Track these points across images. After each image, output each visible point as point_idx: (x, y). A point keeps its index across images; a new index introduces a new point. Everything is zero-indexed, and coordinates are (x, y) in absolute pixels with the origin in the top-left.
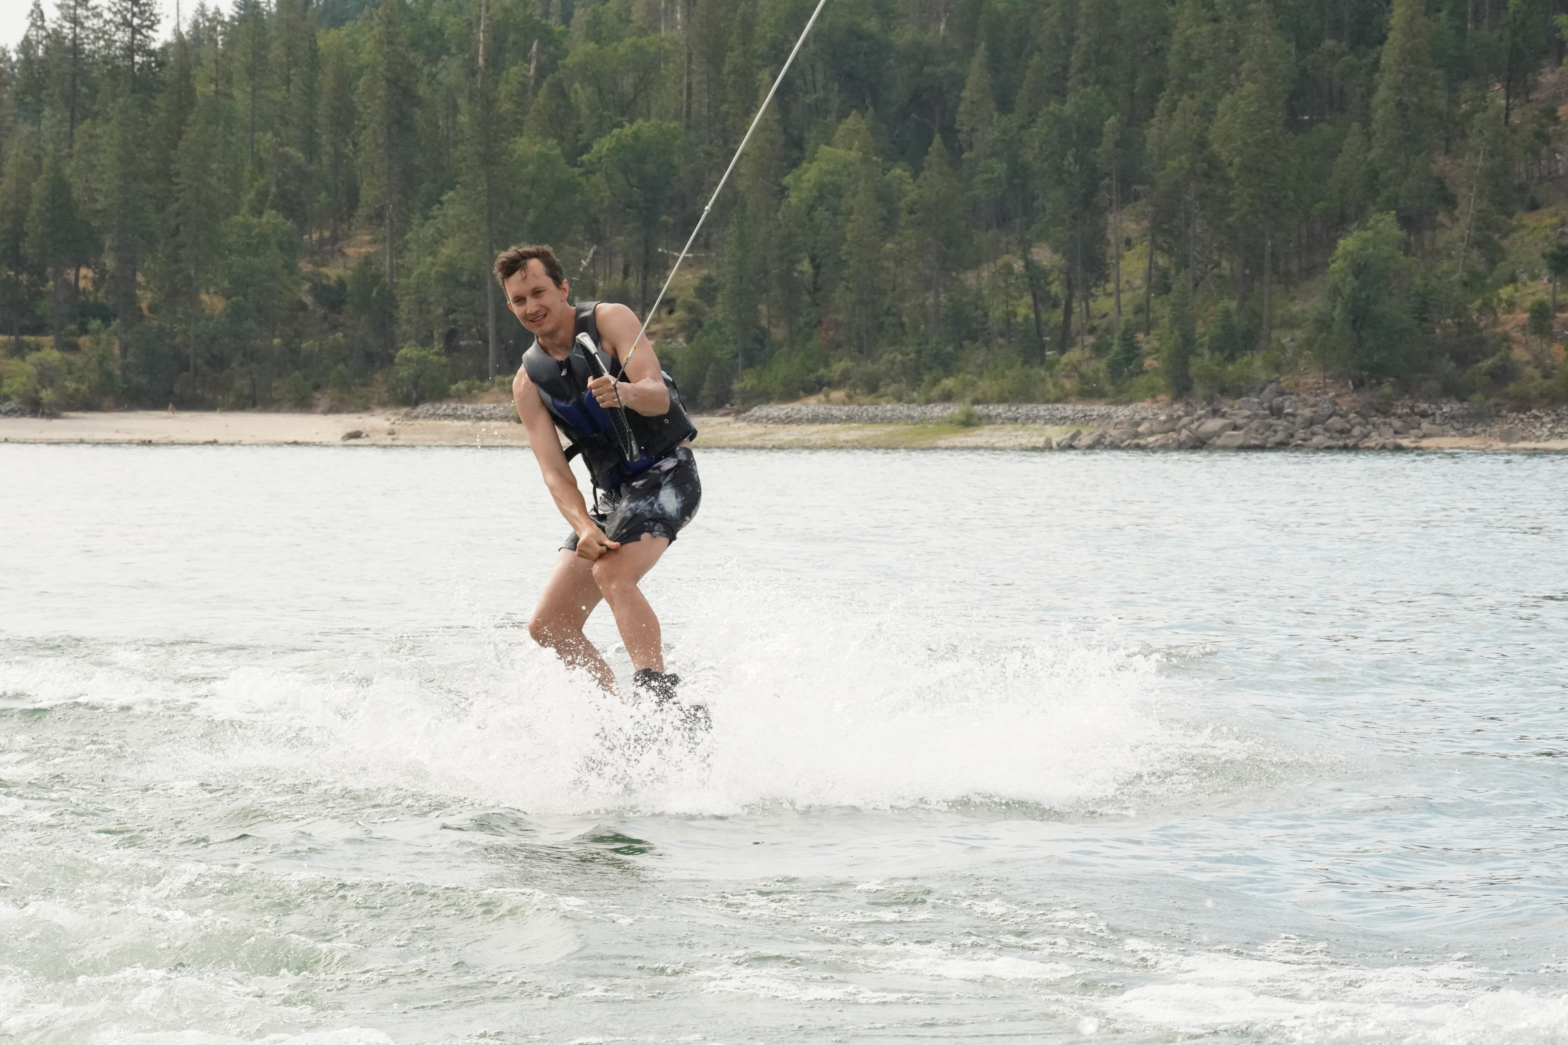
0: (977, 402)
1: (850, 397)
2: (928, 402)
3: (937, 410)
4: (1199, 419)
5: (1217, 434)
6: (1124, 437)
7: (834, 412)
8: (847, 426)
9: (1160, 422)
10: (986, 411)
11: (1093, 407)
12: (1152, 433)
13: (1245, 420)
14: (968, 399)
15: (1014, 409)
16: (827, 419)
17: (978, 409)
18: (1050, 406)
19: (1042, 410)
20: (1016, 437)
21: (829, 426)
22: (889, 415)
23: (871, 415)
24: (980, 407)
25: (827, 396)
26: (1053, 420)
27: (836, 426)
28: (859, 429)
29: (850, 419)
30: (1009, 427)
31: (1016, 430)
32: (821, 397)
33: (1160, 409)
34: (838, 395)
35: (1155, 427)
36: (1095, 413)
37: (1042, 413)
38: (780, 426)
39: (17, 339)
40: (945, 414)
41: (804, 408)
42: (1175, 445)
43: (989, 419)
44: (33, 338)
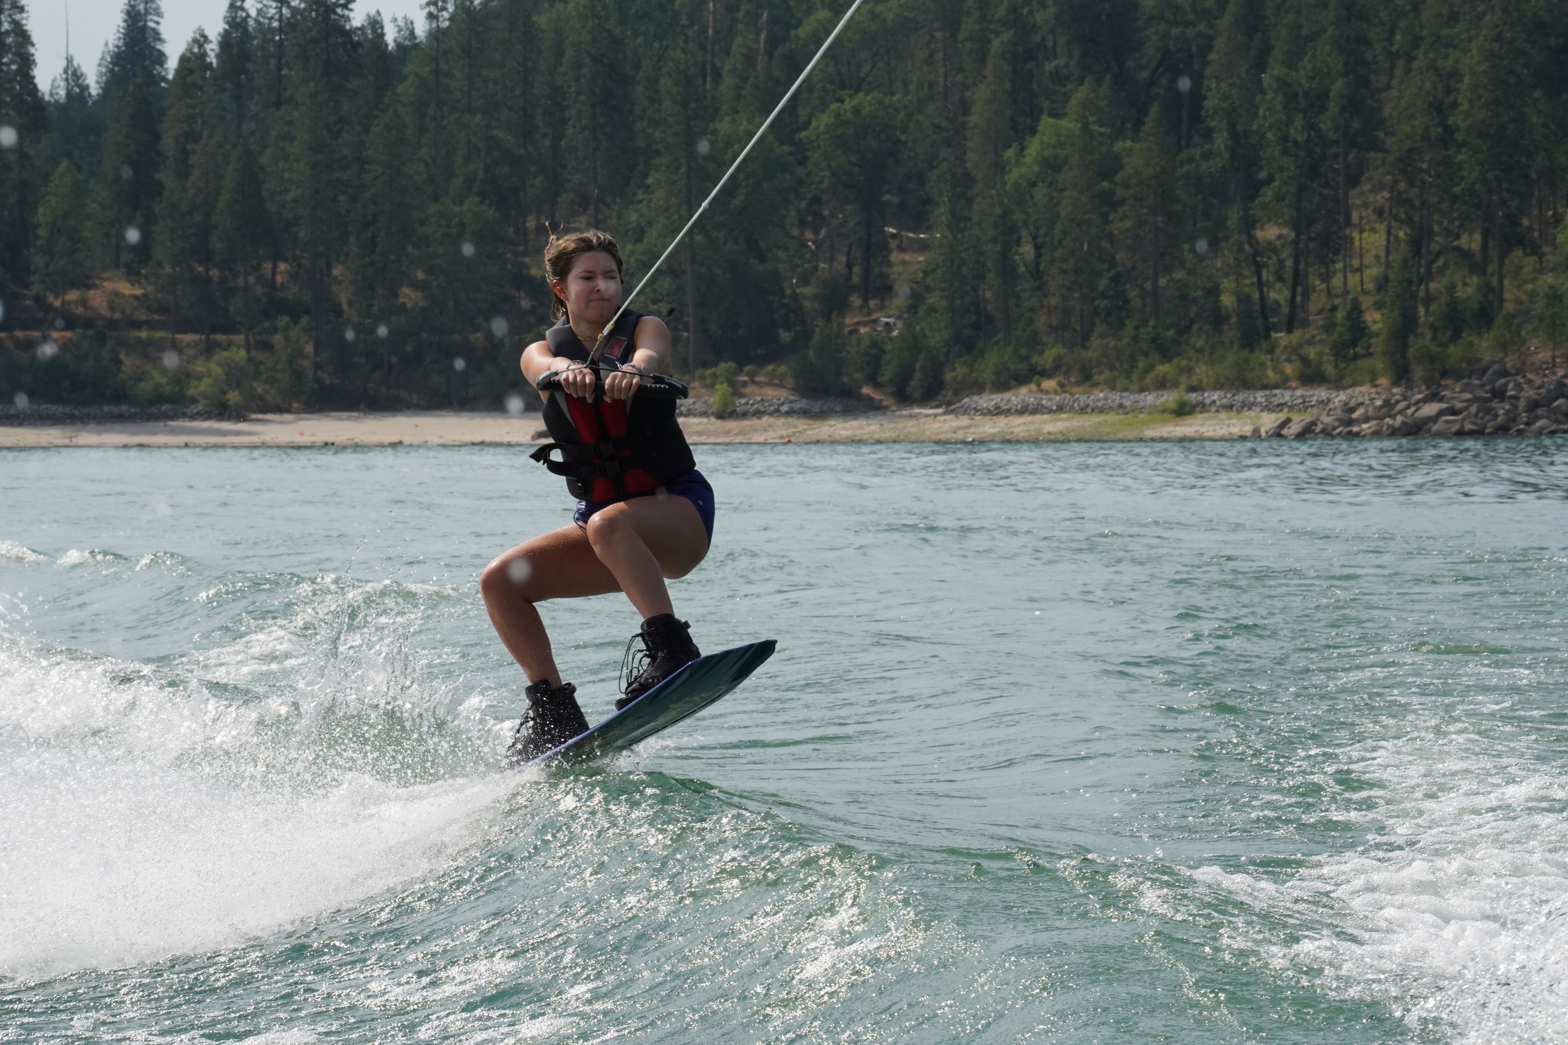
0: (1192, 389)
1: (1062, 385)
2: (1142, 390)
3: (1149, 398)
4: (1417, 402)
5: (1434, 419)
6: (1336, 424)
7: (1044, 402)
8: (1055, 416)
9: (1375, 408)
10: (1200, 398)
11: (1311, 392)
12: (1366, 419)
13: (1465, 404)
14: (1183, 387)
15: (1229, 395)
16: (1037, 410)
17: (1193, 397)
18: (1268, 392)
19: (1260, 396)
20: (1228, 426)
21: (1038, 417)
22: (1100, 404)
23: (1082, 404)
24: (1195, 395)
25: (1038, 385)
26: (1269, 408)
27: (1046, 417)
28: (1067, 420)
29: (1060, 409)
30: (1223, 415)
31: (1229, 419)
32: (1033, 386)
33: (1377, 393)
34: (1049, 384)
35: (1370, 413)
36: (1315, 399)
37: (1259, 400)
38: (988, 418)
39: (208, 339)
40: (1158, 402)
41: (1013, 398)
42: (1390, 431)
43: (1203, 407)
44: (224, 337)
